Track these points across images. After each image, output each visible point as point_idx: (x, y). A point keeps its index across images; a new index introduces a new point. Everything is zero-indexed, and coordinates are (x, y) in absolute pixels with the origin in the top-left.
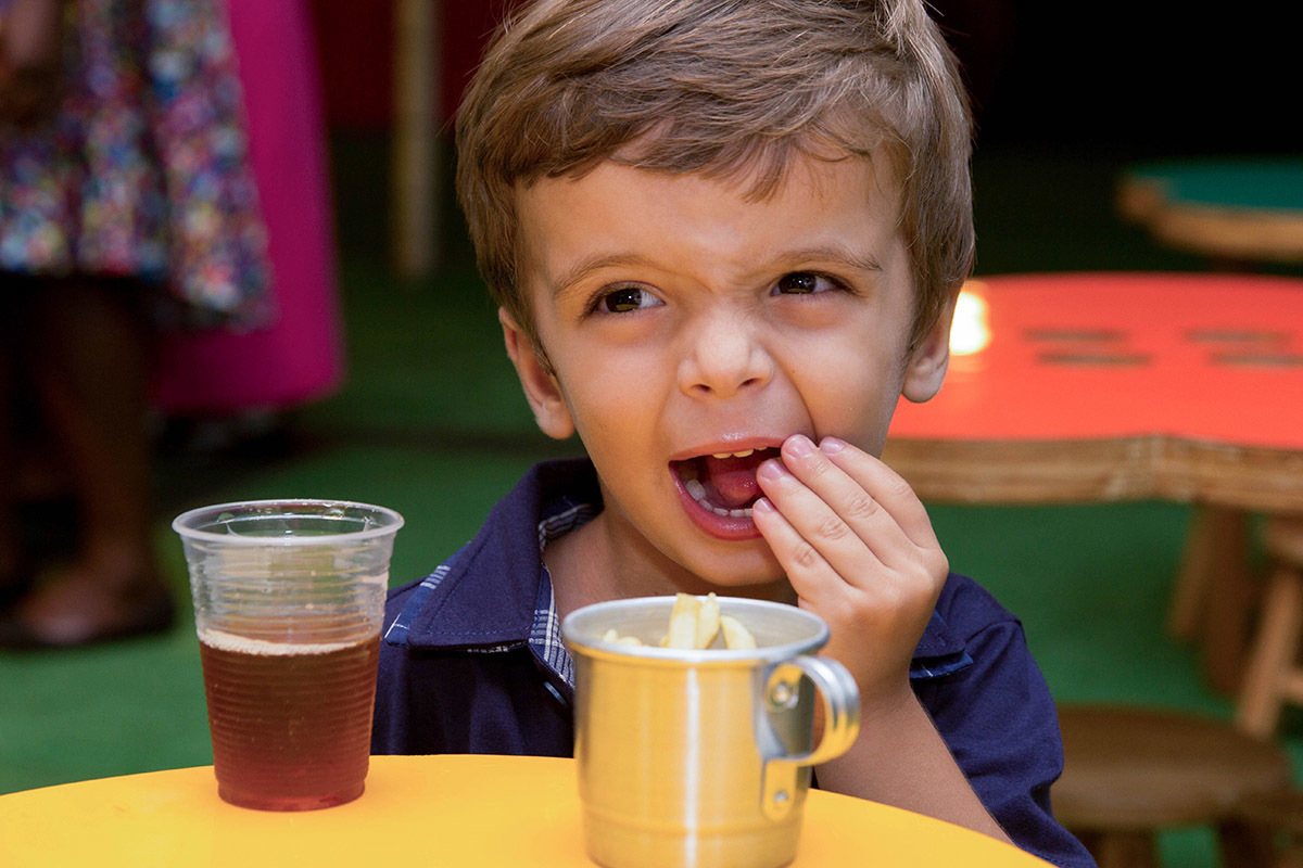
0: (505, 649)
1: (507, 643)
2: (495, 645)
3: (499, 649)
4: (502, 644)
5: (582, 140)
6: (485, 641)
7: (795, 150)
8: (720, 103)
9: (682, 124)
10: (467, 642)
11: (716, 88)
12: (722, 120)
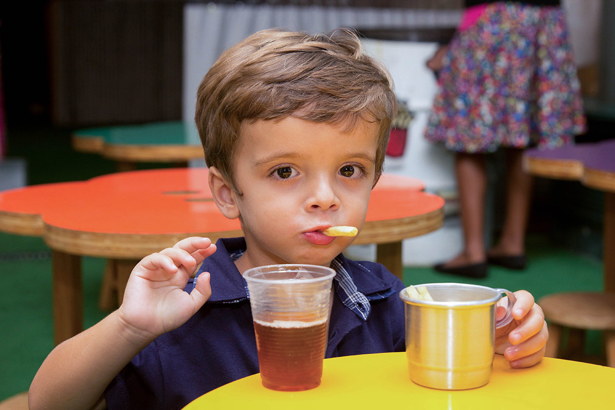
0: (238, 301)
1: (238, 299)
2: (234, 300)
3: (235, 301)
4: (236, 299)
5: (281, 107)
6: (230, 299)
7: (360, 118)
8: (334, 98)
9: (320, 104)
10: (223, 299)
11: (332, 92)
12: (336, 104)
